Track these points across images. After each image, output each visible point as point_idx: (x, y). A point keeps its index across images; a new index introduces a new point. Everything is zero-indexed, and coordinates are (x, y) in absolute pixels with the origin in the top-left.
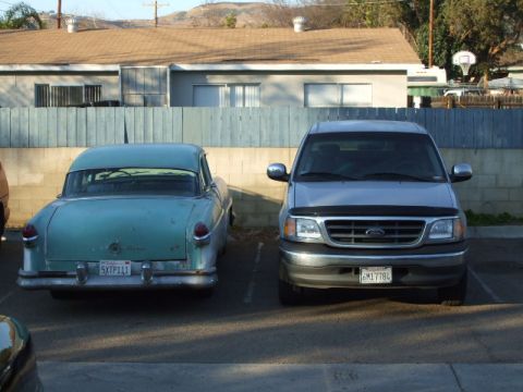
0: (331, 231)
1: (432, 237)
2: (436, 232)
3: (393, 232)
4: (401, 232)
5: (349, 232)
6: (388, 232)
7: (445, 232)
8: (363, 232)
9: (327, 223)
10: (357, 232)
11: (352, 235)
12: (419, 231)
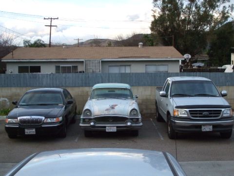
0: (191, 114)
1: (224, 115)
2: (225, 114)
3: (211, 114)
4: (214, 114)
5: (197, 114)
6: (210, 114)
7: (228, 114)
8: (202, 114)
9: (190, 111)
10: (200, 114)
11: (198, 115)
12: (220, 113)
